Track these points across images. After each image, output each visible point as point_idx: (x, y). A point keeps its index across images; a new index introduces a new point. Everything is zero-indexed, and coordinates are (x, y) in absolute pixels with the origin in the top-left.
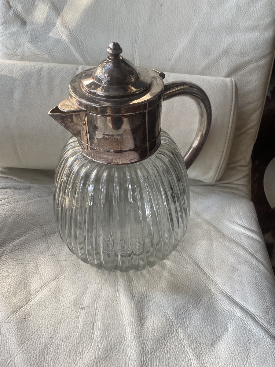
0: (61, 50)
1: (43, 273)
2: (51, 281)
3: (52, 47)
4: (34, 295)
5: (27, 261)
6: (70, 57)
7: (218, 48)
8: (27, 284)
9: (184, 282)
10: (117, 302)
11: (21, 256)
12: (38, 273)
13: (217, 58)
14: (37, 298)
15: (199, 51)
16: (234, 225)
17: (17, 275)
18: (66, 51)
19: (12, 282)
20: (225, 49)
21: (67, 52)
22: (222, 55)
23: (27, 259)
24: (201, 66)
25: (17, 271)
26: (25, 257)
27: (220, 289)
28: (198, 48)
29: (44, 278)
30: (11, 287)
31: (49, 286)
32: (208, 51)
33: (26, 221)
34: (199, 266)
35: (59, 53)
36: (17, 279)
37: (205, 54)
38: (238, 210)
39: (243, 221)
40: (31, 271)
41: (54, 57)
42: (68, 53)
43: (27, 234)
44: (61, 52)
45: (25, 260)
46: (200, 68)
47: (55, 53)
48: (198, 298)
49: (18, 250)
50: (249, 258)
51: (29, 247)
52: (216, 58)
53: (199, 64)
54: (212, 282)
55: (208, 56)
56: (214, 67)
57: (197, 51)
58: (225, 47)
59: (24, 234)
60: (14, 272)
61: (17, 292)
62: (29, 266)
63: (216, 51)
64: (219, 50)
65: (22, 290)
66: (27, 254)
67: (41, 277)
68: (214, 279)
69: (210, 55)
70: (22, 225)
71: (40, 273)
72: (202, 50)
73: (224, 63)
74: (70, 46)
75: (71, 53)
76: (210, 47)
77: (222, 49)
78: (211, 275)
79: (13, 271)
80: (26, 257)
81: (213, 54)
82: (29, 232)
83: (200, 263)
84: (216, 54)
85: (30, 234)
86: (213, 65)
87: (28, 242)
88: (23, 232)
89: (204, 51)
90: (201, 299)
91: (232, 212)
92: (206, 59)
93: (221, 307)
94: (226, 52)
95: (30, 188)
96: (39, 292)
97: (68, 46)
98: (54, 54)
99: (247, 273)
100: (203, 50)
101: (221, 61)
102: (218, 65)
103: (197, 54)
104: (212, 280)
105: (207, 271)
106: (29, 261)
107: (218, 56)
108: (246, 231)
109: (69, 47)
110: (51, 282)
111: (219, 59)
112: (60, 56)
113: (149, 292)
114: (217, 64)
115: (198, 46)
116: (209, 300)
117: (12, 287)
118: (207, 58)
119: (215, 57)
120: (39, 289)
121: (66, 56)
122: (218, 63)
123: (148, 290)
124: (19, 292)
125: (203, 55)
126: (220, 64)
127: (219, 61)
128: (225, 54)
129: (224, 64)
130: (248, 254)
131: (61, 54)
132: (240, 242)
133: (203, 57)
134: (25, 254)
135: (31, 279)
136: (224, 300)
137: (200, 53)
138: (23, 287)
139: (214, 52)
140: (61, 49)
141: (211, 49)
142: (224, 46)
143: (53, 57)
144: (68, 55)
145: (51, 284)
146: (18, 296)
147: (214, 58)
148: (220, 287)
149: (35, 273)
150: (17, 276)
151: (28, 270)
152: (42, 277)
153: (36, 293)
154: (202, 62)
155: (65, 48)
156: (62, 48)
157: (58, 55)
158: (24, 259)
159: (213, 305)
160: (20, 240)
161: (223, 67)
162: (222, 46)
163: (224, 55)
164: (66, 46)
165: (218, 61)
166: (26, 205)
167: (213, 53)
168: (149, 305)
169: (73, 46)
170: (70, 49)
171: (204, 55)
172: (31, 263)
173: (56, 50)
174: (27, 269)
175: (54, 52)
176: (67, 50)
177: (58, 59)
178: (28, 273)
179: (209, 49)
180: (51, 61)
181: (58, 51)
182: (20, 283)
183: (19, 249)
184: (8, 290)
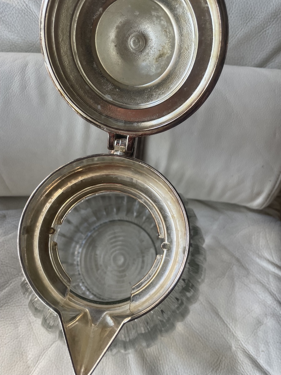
0: (17, 12)
1: (39, 335)
2: (49, 346)
3: (3, 7)
4: (33, 368)
5: (17, 319)
6: (32, 24)
7: (266, 8)
8: (22, 352)
9: (201, 337)
10: (127, 370)
11: (10, 313)
12: (33, 335)
13: (263, 25)
14: (36, 371)
15: (236, 12)
16: (261, 259)
17: (8, 341)
18: (24, 14)
19: (4, 353)
20: (276, 11)
21: (27, 15)
22: (270, 20)
23: (17, 316)
24: (236, 38)
25: (7, 335)
26: (14, 314)
27: (242, 347)
28: (234, 7)
29: (41, 342)
30: (4, 359)
31: (48, 353)
32: (249, 12)
33: (7, 266)
34: (218, 314)
35: (15, 17)
36: (9, 348)
37: (244, 18)
38: (269, 242)
39: (272, 257)
40: (24, 333)
41: (8, 25)
42: (29, 16)
43: (11, 283)
44: (18, 16)
45: (15, 318)
46: (235, 40)
47: (8, 18)
48: (217, 360)
49: (4, 306)
50: (277, 308)
51: (17, 299)
52: (261, 24)
53: (234, 33)
54: (232, 337)
55: (248, 20)
56: (255, 39)
57: (233, 12)
58: (276, 6)
59: (8, 283)
60: (4, 338)
61: (12, 366)
62: (21, 326)
63: (261, 13)
64: (266, 11)
65: (18, 363)
66: (16, 309)
67: (37, 340)
68: (235, 332)
69: (251, 19)
70: (3, 272)
71: (36, 336)
72: (240, 11)
73: (271, 32)
74: (30, 5)
75: (33, 16)
76: (252, 5)
77: (270, 9)
78: (232, 327)
79: (3, 335)
80: (16, 314)
81: (256, 17)
82: (14, 280)
83: (219, 310)
84: (262, 18)
85: (16, 282)
86: (255, 36)
87: (15, 292)
88: (6, 281)
89: (243, 13)
90: (221, 361)
91: (261, 244)
92: (246, 26)
93: (242, 371)
94: (276, 14)
95: (4, 216)
96: (38, 363)
97: (27, 5)
98: (8, 20)
99: (274, 329)
100: (242, 10)
101: (268, 29)
102: (262, 36)
103: (232, 17)
104: (233, 333)
105: (227, 320)
106: (20, 318)
107: (264, 22)
108: (275, 270)
109: (30, 7)
110: (49, 348)
111: (266, 26)
112: (17, 21)
113: (162, 352)
114: (260, 35)
115: (235, 4)
116: (230, 362)
117: (6, 359)
118: (247, 24)
119: (259, 23)
120: (37, 359)
121: (26, 23)
122: (263, 32)
123: (161, 350)
124: (15, 365)
125: (241, 19)
126: (265, 34)
127: (265, 30)
128: (274, 19)
129: (271, 35)
130: (277, 303)
131: (18, 18)
132: (268, 283)
133: (241, 22)
134: (13, 310)
135: (26, 345)
136: (247, 362)
137: (237, 16)
138: (18, 357)
139: (258, 13)
140: (16, 10)
141: (254, 10)
142: (275, 4)
143: (6, 25)
144: (29, 20)
145: (50, 351)
146: (14, 371)
147: (258, 25)
148: (242, 344)
149: (29, 336)
150: (10, 343)
151: (20, 333)
152: (39, 341)
153: (35, 364)
154: (238, 30)
155: (23, 8)
156: (18, 8)
157: (14, 20)
158: (13, 317)
159: (234, 368)
160: (4, 293)
161: (269, 39)
162: (272, 4)
163: (272, 20)
164: (23, 5)
165: (263, 29)
166: (4, 243)
167: (257, 15)
168: (163, 371)
169: (35, 5)
170: (30, 10)
171: (243, 20)
172: (22, 321)
173: (9, 12)
174: (19, 331)
175: (6, 16)
176: (27, 12)
177: (15, 27)
178: (21, 336)
179: (251, 9)
180: (5, 30)
181: (13, 14)
182: (14, 353)
183: (5, 304)
184: (2, 365)
